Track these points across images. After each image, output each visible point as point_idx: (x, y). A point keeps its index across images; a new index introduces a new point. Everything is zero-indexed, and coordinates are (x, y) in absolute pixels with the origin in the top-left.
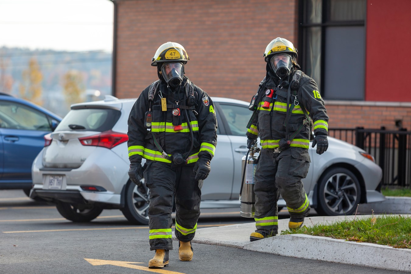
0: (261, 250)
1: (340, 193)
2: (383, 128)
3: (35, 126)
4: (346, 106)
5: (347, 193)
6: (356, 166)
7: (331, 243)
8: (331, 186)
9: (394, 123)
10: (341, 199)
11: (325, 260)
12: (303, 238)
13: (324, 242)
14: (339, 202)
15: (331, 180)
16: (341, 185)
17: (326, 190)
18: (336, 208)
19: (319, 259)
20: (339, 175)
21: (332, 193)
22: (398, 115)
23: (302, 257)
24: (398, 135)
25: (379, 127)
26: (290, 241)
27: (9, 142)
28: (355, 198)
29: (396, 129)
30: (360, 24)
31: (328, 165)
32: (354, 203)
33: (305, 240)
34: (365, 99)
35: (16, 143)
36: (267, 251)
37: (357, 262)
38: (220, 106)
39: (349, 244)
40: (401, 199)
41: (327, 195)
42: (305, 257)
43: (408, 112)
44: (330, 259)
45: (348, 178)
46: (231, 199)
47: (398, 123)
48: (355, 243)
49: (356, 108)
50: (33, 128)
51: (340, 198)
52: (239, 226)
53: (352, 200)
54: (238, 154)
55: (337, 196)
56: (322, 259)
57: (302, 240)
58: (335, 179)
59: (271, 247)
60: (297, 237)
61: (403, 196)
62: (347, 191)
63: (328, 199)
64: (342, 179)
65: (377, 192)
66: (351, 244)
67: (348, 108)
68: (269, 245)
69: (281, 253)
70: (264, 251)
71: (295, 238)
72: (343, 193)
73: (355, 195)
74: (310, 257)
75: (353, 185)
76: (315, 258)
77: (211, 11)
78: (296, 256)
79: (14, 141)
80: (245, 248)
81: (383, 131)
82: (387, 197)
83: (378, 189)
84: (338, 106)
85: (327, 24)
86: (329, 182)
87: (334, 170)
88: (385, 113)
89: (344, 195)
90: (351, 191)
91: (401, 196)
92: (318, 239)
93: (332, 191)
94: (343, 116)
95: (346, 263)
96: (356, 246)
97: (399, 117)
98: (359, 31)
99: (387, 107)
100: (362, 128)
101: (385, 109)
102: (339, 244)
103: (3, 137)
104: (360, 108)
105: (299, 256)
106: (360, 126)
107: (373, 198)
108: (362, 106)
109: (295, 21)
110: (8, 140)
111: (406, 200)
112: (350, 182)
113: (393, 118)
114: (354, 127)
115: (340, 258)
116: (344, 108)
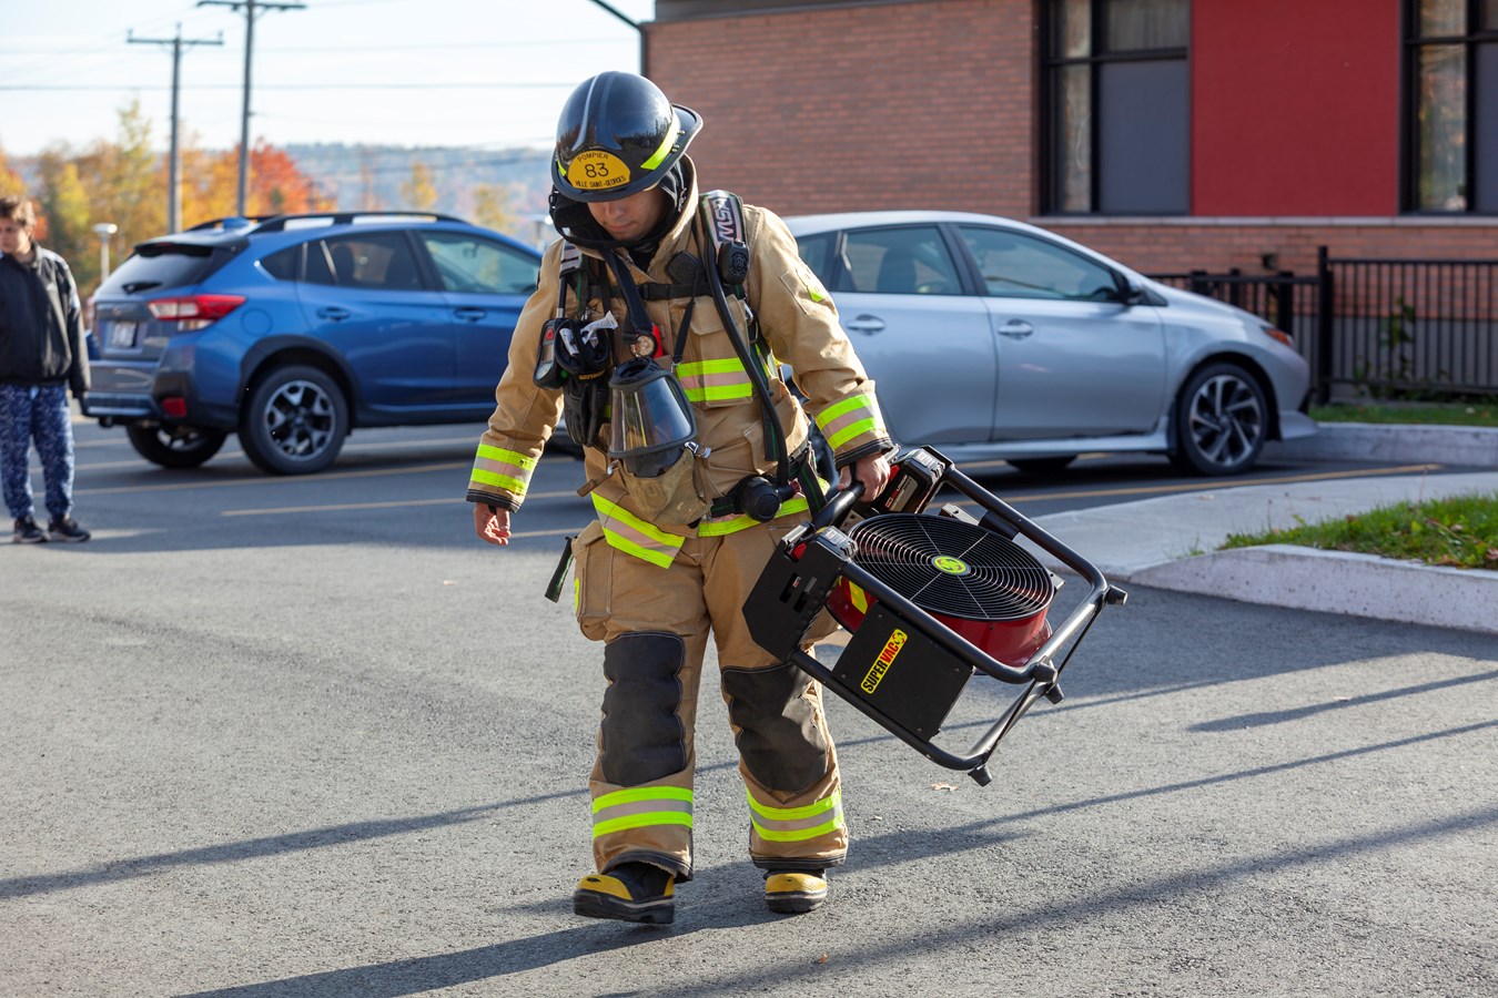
0: (1181, 587)
1: (1224, 420)
2: (1235, 272)
3: (515, 286)
4: (1150, 227)
5: (1238, 419)
6: (1259, 359)
7: (1384, 571)
8: (1205, 406)
9: (1258, 261)
10: (1228, 434)
11: (1369, 614)
12: (1301, 558)
13: (1364, 567)
14: (1223, 441)
15: (1204, 391)
16: (1226, 401)
17: (1194, 415)
18: (1216, 452)
19: (1350, 612)
20: (1221, 380)
21: (1205, 418)
22: (1267, 244)
23: (1302, 605)
24: (1276, 287)
25: (1225, 270)
26: (1264, 567)
27: (464, 321)
28: (1257, 429)
29: (1264, 273)
30: (1176, 54)
31: (1198, 359)
32: (1255, 440)
33: (1308, 564)
34: (1192, 212)
35: (480, 322)
36: (1199, 589)
37: (1467, 621)
38: (961, 233)
39: (1439, 574)
40: (1349, 429)
41: (1197, 425)
42: (1311, 606)
43: (1290, 237)
44: (1383, 612)
45: (1242, 386)
46: (991, 441)
47: (1267, 260)
48: (1453, 570)
49: (1171, 231)
50: (511, 290)
51: (1224, 430)
52: (1078, 517)
53: (1249, 435)
54: (1006, 339)
55: (1217, 427)
56: (1361, 613)
57: (1299, 563)
58: (1212, 388)
59: (1209, 579)
60: (1283, 556)
61: (1347, 421)
62: (1238, 414)
63: (1199, 434)
64: (1229, 387)
65: (1301, 416)
66: (1445, 575)
67: (1155, 231)
68: (1202, 573)
69: (1239, 594)
70: (1191, 588)
71: (1277, 557)
72: (1230, 419)
73: (1256, 423)
74: (1323, 607)
75: (1252, 402)
76: (1339, 609)
77: (849, 39)
78: (1284, 602)
79: (475, 319)
80: (1135, 580)
81: (1233, 279)
82: (1323, 425)
83: (1304, 408)
84: (1132, 227)
85: (1103, 57)
86: (1202, 398)
87: (1211, 370)
88: (1237, 241)
89: (1232, 424)
90: (1246, 416)
91: (1340, 421)
92: (1346, 561)
93: (1207, 415)
94: (1143, 249)
95: (1431, 622)
96: (1459, 581)
97: (1269, 249)
98: (1176, 69)
99: (1241, 227)
100: (1203, 273)
101: (1237, 231)
102: (1410, 573)
103: (452, 311)
104: (1180, 231)
105: (1293, 602)
106: (1198, 268)
107: (1294, 428)
108: (1185, 227)
109: (1034, 53)
110: (462, 317)
111: (1360, 430)
112: (1244, 396)
113: (1255, 251)
114: (1185, 270)
115: (1414, 612)
116: (1145, 231)
